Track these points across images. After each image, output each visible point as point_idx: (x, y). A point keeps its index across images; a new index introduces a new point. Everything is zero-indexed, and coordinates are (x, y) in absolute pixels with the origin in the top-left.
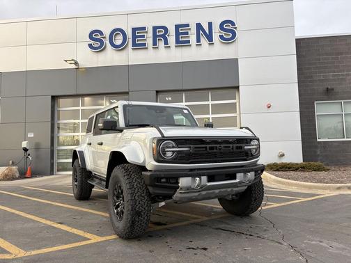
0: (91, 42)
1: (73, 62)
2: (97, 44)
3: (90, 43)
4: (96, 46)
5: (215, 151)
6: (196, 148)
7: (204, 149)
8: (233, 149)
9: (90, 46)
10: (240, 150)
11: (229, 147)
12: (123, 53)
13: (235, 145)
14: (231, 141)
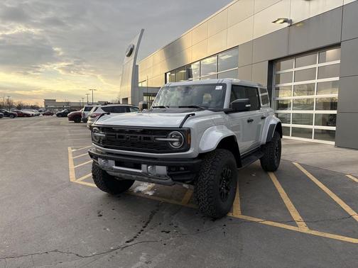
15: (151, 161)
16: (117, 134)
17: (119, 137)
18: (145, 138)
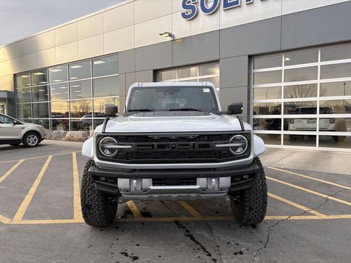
0: (185, 11)
1: (167, 35)
2: (190, 12)
3: (183, 12)
4: (189, 13)
5: (167, 149)
6: (138, 146)
7: (151, 147)
8: (194, 147)
9: (184, 15)
10: (207, 149)
11: (189, 145)
12: (215, 17)
13: (197, 143)
14: (191, 137)
15: (212, 173)
16: (155, 143)
17: (159, 146)
18: (200, 146)
